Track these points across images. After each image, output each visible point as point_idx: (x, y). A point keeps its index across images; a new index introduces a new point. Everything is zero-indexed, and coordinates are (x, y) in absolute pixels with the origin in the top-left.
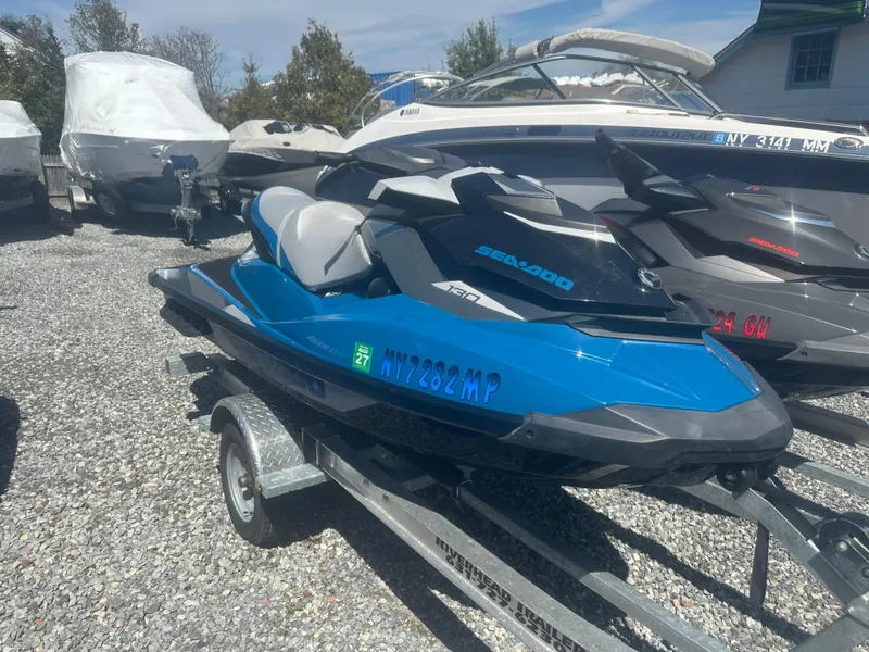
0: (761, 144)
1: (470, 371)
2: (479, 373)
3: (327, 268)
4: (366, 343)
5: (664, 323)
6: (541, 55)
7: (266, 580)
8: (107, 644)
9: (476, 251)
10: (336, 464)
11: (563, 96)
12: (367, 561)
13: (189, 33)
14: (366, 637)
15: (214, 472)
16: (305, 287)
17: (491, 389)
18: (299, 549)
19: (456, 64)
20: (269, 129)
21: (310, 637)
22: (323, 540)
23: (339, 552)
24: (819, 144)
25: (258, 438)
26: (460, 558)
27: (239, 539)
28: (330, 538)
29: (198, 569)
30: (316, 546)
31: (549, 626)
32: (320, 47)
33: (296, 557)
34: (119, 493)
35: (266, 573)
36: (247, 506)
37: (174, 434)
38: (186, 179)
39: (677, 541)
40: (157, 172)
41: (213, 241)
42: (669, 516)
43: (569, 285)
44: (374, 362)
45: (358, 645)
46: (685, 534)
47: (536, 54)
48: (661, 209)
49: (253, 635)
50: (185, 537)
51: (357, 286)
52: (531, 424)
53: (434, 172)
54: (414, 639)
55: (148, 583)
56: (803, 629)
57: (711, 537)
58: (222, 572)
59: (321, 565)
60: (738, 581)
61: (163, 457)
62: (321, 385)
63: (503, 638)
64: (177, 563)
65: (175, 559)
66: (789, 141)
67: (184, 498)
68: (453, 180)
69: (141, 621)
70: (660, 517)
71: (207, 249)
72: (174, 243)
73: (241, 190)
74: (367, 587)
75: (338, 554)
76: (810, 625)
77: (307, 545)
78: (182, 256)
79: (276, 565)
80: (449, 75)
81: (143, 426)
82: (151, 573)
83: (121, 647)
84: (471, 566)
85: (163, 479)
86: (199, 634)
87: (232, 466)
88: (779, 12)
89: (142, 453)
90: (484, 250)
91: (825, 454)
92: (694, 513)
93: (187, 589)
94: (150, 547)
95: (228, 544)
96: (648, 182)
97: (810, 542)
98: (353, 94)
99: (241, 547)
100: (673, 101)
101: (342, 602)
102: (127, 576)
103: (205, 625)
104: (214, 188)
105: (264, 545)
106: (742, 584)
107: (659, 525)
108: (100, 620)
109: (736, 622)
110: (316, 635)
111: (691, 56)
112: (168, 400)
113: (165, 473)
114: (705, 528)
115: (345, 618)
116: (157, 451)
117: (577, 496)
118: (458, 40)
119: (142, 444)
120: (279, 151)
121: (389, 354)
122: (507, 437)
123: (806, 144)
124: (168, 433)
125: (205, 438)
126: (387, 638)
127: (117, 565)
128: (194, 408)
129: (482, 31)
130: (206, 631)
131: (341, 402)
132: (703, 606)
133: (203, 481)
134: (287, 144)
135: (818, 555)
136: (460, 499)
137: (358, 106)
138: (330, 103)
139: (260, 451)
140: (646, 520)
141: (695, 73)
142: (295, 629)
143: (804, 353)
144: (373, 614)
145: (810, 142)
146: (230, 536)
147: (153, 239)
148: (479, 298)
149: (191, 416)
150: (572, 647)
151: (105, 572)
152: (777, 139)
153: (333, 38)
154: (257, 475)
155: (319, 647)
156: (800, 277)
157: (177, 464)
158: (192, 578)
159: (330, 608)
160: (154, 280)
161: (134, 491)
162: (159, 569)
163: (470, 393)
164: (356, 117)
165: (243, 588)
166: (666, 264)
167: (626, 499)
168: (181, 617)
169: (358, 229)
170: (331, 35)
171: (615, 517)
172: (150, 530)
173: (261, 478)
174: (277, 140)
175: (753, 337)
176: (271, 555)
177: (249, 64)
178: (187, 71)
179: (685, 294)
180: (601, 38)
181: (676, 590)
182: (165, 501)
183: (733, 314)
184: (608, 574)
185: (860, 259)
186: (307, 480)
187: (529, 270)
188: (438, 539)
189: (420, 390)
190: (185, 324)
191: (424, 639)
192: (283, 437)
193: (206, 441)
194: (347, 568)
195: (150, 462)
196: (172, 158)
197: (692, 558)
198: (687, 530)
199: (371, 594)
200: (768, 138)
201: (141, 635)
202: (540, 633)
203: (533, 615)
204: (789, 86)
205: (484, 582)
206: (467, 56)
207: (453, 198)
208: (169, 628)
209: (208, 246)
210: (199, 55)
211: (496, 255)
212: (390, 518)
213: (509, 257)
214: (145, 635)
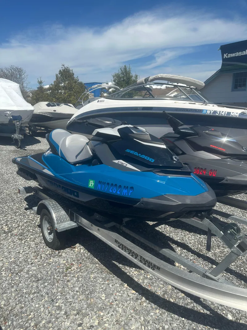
0: (218, 114)
1: (125, 187)
2: (127, 187)
3: (77, 156)
4: (92, 179)
5: (180, 171)
6: (146, 83)
7: (58, 260)
8: (7, 281)
9: (126, 151)
10: (81, 221)
11: (153, 97)
12: (91, 254)
13: (15, 68)
14: (92, 276)
15: (37, 227)
16: (69, 163)
17: (131, 192)
18: (68, 251)
19: (116, 81)
20: (48, 105)
21: (74, 276)
22: (76, 247)
23: (82, 251)
24: (236, 114)
25: (55, 213)
26: (123, 245)
27: (47, 248)
28: (79, 247)
29: (35, 258)
30: (74, 249)
31: (149, 262)
32: (66, 74)
33: (68, 253)
34: (4, 235)
35: (58, 258)
36: (50, 237)
37: (21, 215)
38: (18, 124)
39: (192, 243)
40: (6, 121)
41: (27, 147)
42: (190, 236)
43: (153, 161)
44: (95, 185)
45: (90, 278)
46: (195, 242)
47: (144, 82)
48: (183, 136)
49: (56, 277)
50: (29, 248)
51: (87, 162)
52: (143, 201)
53: (112, 126)
54: (108, 276)
55: (18, 263)
56: (231, 268)
57: (203, 242)
58: (43, 258)
59: (76, 255)
60: (211, 255)
61: (18, 223)
62: (78, 193)
63: (137, 274)
64: (27, 256)
65: (27, 255)
66: (226, 113)
67: (27, 236)
68: (118, 129)
69: (17, 274)
70: (187, 236)
71: (26, 150)
72: (13, 148)
73: (37, 127)
74: (92, 261)
75: (82, 252)
76: (233, 267)
77: (71, 249)
78: (16, 153)
79: (61, 255)
80: (114, 86)
81: (10, 213)
82: (19, 260)
83: (11, 282)
84: (126, 247)
85: (19, 230)
86: (37, 277)
87: (45, 224)
88: (229, 65)
89: (11, 221)
90: (128, 151)
91: (242, 215)
92: (198, 235)
93: (32, 264)
94: (17, 252)
95: (44, 250)
96: (180, 128)
97: (221, 232)
98: (79, 92)
99: (49, 251)
100: (190, 98)
101: (84, 266)
102: (11, 261)
103: (39, 274)
104: (27, 127)
105: (56, 250)
106: (212, 256)
107: (187, 239)
108: (3, 274)
109: (210, 267)
110: (76, 276)
111: (196, 83)
112: (18, 204)
113: (20, 228)
114: (201, 239)
115: (85, 270)
116: (16, 221)
117: (160, 231)
118: (117, 72)
119: (10, 219)
120: (51, 113)
121: (100, 182)
122: (136, 205)
123: (232, 114)
124: (19, 215)
125: (32, 216)
126: (99, 276)
127: (7, 257)
128: (27, 206)
129: (125, 69)
130: (40, 276)
131: (84, 198)
132: (200, 262)
133: (33, 230)
134: (55, 111)
135: (223, 235)
136: (122, 230)
137: (81, 97)
138: (70, 96)
139: (56, 217)
140: (183, 237)
141: (198, 88)
142: (69, 274)
143: (227, 181)
144: (94, 269)
145: (233, 113)
146: (45, 247)
147: (5, 146)
148: (127, 165)
149: (26, 209)
150: (156, 267)
151: (3, 260)
152: (223, 112)
153: (71, 71)
154: (55, 225)
155: (77, 279)
156: (226, 157)
157: (23, 225)
158: (33, 261)
159: (80, 268)
160: (14, 161)
161: (9, 234)
162: (21, 258)
163: (125, 193)
164: (80, 101)
165: (51, 263)
166: (185, 154)
167: (176, 231)
168: (31, 272)
169: (87, 144)
170: (70, 70)
171: (173, 237)
172: (17, 246)
173: (56, 226)
174: (51, 109)
175: (212, 176)
176: (59, 253)
177: (40, 81)
178: (17, 84)
179: (187, 163)
180: (166, 77)
181: (192, 258)
182: (21, 237)
183: (205, 169)
184: (168, 249)
185: (243, 151)
186: (72, 226)
187: (141, 156)
188: (116, 240)
189: (109, 193)
190: (26, 176)
191: (111, 276)
192: (63, 212)
193: (33, 217)
194: (85, 256)
195: (14, 225)
196: (12, 116)
197: (197, 249)
198: (196, 240)
199: (94, 263)
200: (220, 111)
201: (18, 278)
202: (147, 265)
203: (145, 259)
204: (233, 90)
205: (130, 252)
206: (121, 78)
207: (118, 135)
208: (27, 276)
209: (26, 148)
210: (18, 76)
211: (132, 152)
212: (100, 236)
213: (136, 153)
214: (19, 278)
